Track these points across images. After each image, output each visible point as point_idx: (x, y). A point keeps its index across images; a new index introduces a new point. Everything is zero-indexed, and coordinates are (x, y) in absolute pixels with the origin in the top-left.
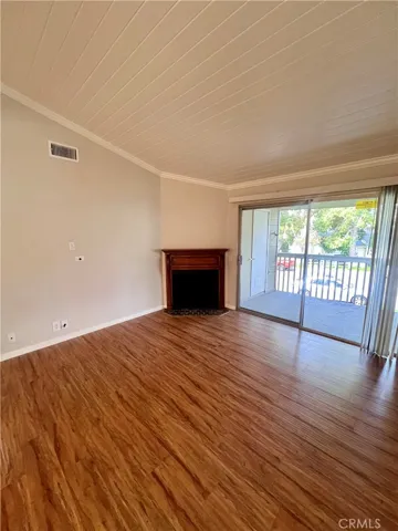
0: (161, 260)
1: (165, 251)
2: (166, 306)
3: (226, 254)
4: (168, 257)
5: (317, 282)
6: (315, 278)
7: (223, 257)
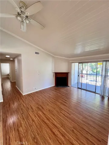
0: (54, 75)
1: (55, 73)
2: (55, 85)
3: (69, 74)
4: (55, 74)
5: (90, 81)
6: (90, 80)
7: (68, 74)
